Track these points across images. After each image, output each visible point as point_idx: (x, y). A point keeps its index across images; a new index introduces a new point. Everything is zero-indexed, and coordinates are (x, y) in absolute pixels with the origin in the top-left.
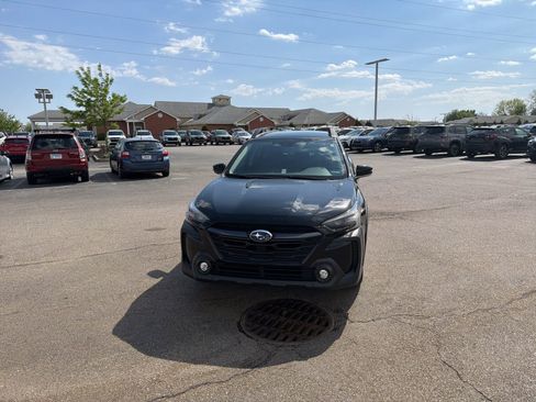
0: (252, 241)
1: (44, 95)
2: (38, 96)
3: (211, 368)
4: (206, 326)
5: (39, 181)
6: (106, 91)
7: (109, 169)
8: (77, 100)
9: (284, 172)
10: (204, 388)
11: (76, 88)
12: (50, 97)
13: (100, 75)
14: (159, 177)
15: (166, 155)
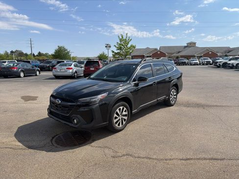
2: (106, 47)
4: (44, 132)
6: (128, 44)
8: (117, 47)
9: (105, 77)
11: (117, 43)
12: (110, 47)
13: (127, 37)
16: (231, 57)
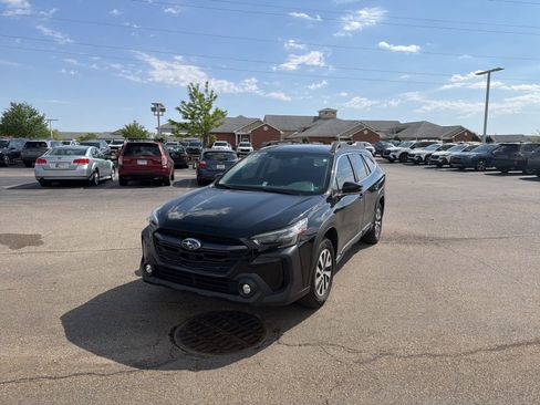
0: (183, 249)
1: (158, 109)
2: (154, 110)
4: (141, 325)
5: (129, 183)
6: (210, 106)
7: (195, 176)
8: (184, 113)
9: (265, 184)
10: (83, 378)
11: (183, 102)
12: (163, 110)
13: (207, 91)
16: (414, 142)
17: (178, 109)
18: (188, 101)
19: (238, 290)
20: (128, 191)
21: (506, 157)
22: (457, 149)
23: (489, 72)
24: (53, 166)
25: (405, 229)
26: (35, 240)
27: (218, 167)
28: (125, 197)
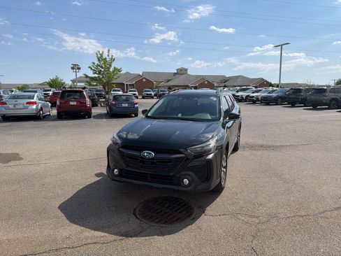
0: (142, 158)
1: (76, 68)
2: (73, 68)
3: (103, 234)
4: (113, 208)
5: (64, 117)
6: (110, 66)
8: (94, 70)
9: (180, 115)
10: (92, 246)
11: (93, 63)
12: (79, 69)
13: (108, 56)
14: (132, 117)
15: (136, 104)
16: (238, 88)
17: (90, 67)
18: (97, 62)
19: (180, 183)
20: (65, 122)
21: (294, 96)
22: (264, 92)
23: (282, 45)
24: (11, 107)
25: (251, 141)
26: (16, 157)
27: (123, 105)
28: (65, 126)
